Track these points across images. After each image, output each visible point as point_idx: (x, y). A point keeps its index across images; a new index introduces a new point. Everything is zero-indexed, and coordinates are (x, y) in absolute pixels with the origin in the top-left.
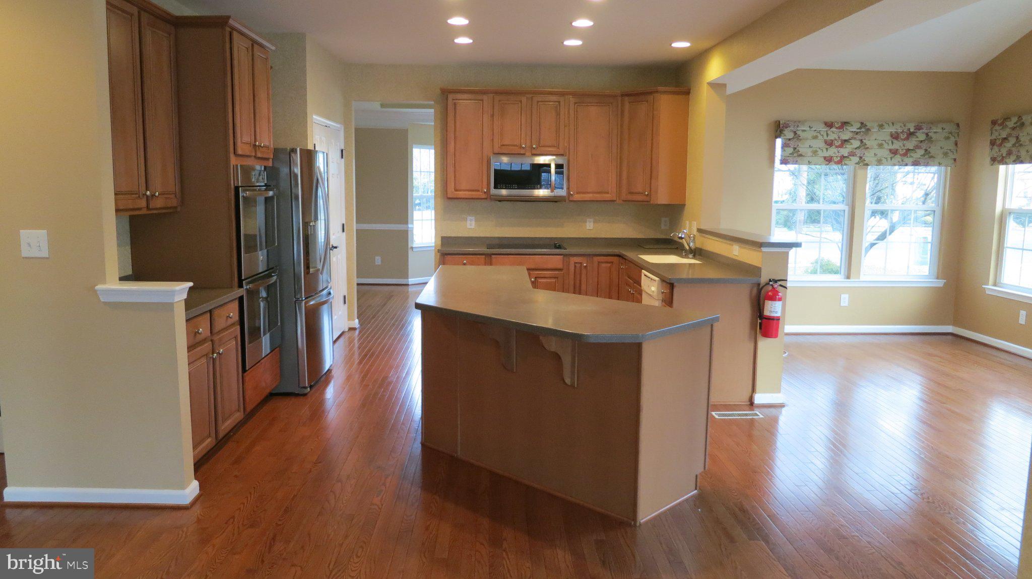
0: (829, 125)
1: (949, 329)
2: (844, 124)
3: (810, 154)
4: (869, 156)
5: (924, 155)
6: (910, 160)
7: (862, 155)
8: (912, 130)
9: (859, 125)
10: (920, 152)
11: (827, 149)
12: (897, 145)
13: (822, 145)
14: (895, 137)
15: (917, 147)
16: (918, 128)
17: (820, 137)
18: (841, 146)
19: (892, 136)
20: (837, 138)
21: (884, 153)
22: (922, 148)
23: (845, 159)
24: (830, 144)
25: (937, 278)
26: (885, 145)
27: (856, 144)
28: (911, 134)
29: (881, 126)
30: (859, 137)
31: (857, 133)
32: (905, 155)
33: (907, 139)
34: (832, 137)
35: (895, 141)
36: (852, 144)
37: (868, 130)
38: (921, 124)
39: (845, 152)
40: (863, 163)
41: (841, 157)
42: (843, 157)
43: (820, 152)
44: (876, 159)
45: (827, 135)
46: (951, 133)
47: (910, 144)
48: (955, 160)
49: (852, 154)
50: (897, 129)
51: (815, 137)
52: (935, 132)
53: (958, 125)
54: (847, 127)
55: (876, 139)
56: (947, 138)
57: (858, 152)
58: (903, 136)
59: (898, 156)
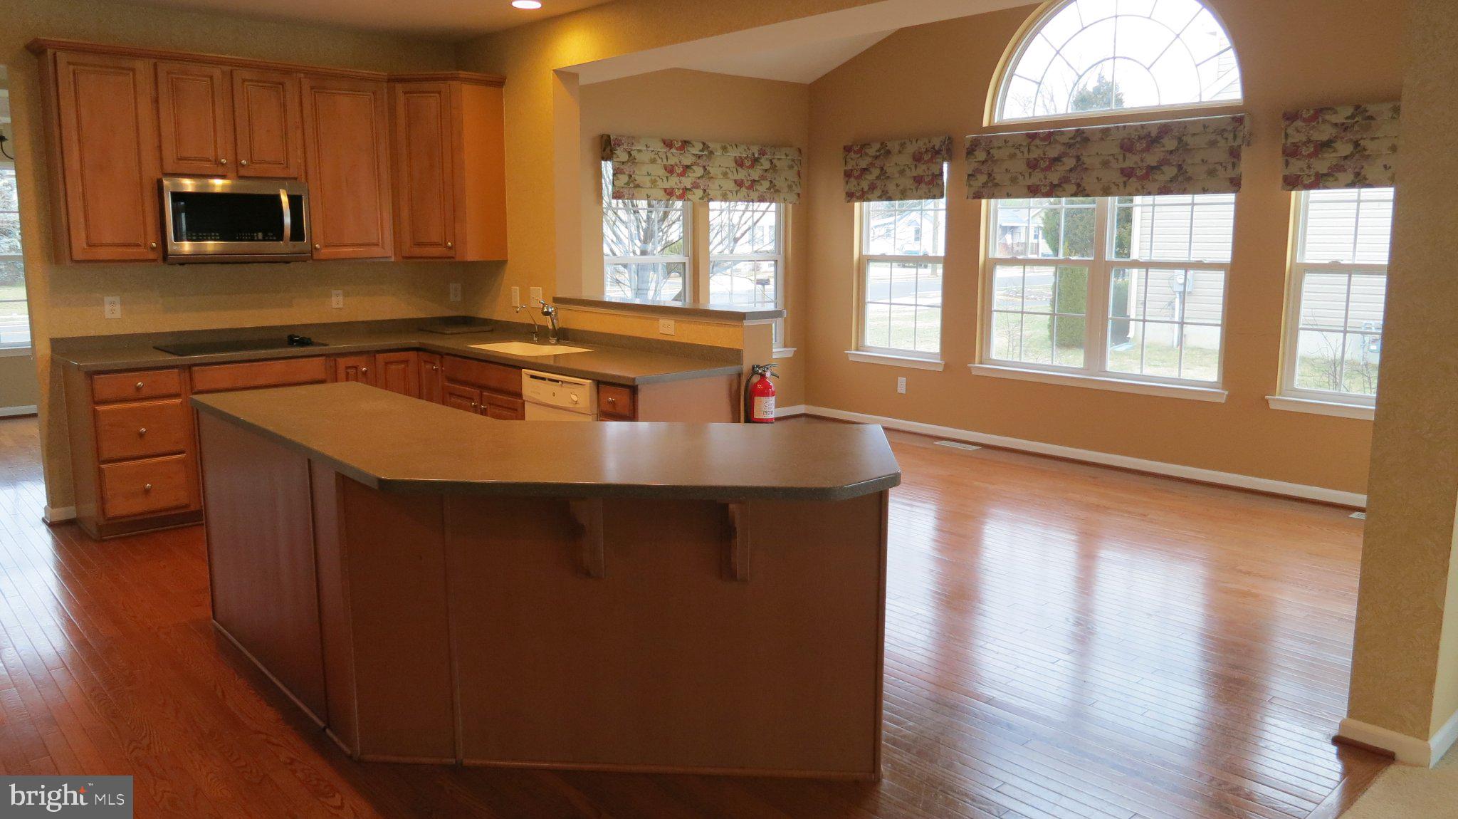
0: (668, 144)
1: (801, 409)
2: (686, 143)
3: (649, 185)
4: (714, 188)
5: (769, 189)
6: (754, 195)
7: (705, 188)
8: (756, 156)
9: (701, 146)
10: (766, 184)
11: (667, 177)
12: (742, 175)
13: (662, 172)
14: (740, 163)
15: (763, 178)
16: (762, 153)
17: (659, 161)
18: (683, 174)
19: (736, 162)
20: (678, 163)
21: (729, 185)
22: (767, 179)
23: (688, 192)
24: (670, 170)
25: (785, 346)
26: (730, 175)
27: (699, 171)
28: (755, 161)
29: (724, 149)
30: (701, 162)
31: (699, 157)
32: (751, 187)
33: (752, 166)
34: (672, 161)
35: (739, 169)
36: (694, 172)
37: (711, 153)
38: (764, 148)
39: (687, 182)
40: (707, 198)
41: (683, 189)
42: (685, 189)
43: (659, 182)
44: (721, 192)
45: (667, 158)
46: (793, 160)
47: (755, 174)
48: (799, 195)
49: (696, 186)
50: (740, 153)
51: (653, 161)
52: (779, 159)
53: (800, 150)
54: (689, 149)
55: (720, 166)
56: (791, 167)
57: (702, 183)
58: (748, 163)
59: (744, 189)
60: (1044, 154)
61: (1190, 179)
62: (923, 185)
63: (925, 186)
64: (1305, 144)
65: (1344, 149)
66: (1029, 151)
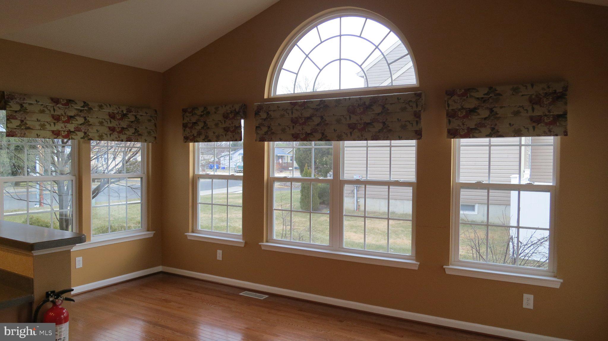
0: (56, 101)
1: (160, 269)
2: (69, 102)
3: (38, 127)
4: (92, 132)
5: (134, 133)
6: (124, 137)
7: (86, 131)
8: (125, 112)
9: (82, 104)
10: (132, 130)
11: (54, 123)
12: (114, 124)
13: (50, 119)
14: (112, 116)
15: (129, 126)
16: (129, 111)
17: (48, 112)
18: (68, 122)
19: (110, 115)
20: (64, 114)
21: (104, 130)
22: (132, 127)
23: (72, 133)
24: (57, 119)
25: (148, 230)
26: (105, 124)
27: (81, 120)
28: (124, 116)
29: (101, 107)
30: (82, 114)
31: (81, 111)
32: (120, 132)
33: (121, 119)
34: (59, 112)
35: (112, 120)
36: (77, 120)
37: (90, 109)
38: (131, 108)
39: (71, 127)
40: (87, 138)
41: (67, 131)
42: (70, 132)
43: (48, 126)
44: (98, 134)
45: (54, 110)
46: (151, 117)
47: (124, 124)
48: (155, 138)
49: (78, 129)
50: (113, 110)
51: (42, 112)
52: (141, 115)
53: (156, 111)
54: (73, 105)
55: (97, 118)
56: (149, 121)
57: (83, 128)
58: (119, 117)
59: (115, 133)
60: (302, 115)
61: (390, 131)
62: (229, 133)
63: (231, 133)
64: (459, 110)
65: (484, 113)
66: (292, 113)
